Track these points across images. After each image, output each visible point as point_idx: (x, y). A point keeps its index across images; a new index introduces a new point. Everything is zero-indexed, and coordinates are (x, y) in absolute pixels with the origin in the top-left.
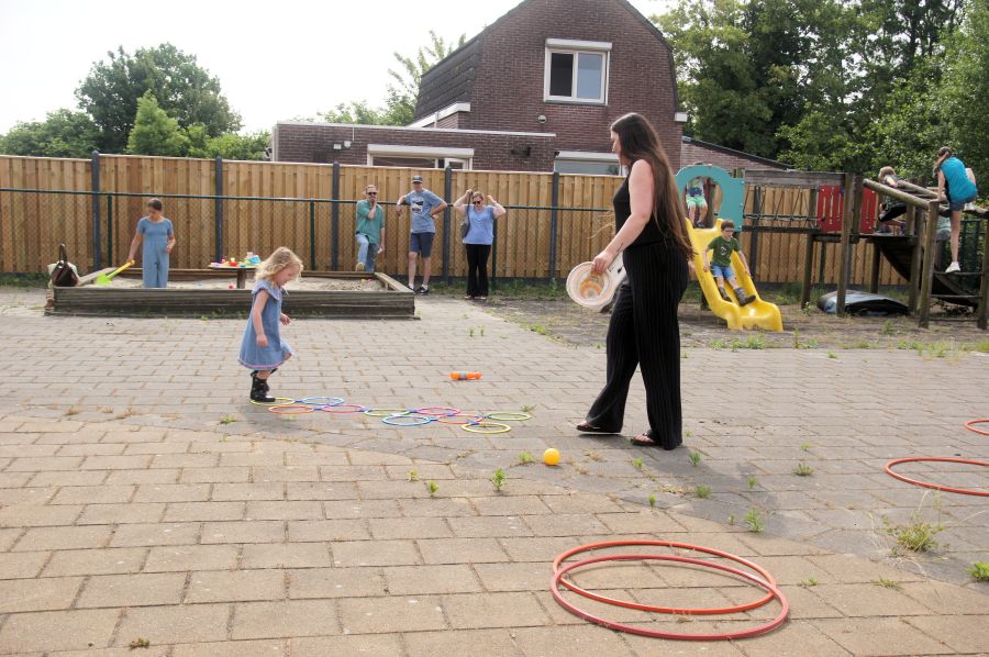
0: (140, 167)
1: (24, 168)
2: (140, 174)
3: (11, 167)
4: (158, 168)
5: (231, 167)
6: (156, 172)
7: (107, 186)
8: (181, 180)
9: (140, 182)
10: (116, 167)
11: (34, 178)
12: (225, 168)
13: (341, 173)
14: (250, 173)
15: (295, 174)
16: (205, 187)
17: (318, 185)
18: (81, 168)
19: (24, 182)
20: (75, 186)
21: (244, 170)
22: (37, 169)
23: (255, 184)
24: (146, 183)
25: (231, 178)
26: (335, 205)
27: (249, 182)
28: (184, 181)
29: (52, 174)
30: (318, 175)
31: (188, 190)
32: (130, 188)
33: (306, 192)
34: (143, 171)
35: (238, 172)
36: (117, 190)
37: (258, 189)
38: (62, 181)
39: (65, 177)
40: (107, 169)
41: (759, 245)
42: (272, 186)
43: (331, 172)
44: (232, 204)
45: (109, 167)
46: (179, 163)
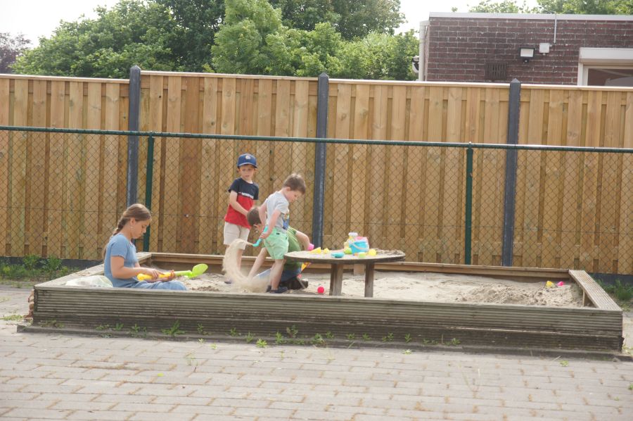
0: (202, 91)
1: (30, 94)
2: (200, 102)
3: (12, 92)
4: (229, 94)
5: (341, 89)
6: (225, 99)
7: (150, 121)
8: (263, 112)
9: (200, 115)
10: (165, 90)
11: (44, 108)
12: (332, 92)
13: (523, 99)
14: (372, 99)
15: (446, 101)
16: (300, 124)
17: (483, 119)
18: (113, 93)
19: (29, 116)
20: (103, 120)
21: (362, 94)
22: (49, 95)
23: (380, 118)
24: (209, 117)
25: (342, 108)
26: (511, 153)
27: (369, 115)
28: (268, 113)
29: (71, 103)
30: (483, 102)
31: (273, 128)
32: (184, 124)
33: (463, 130)
34: (205, 97)
35: (353, 98)
36: (164, 129)
37: (383, 126)
38: (84, 113)
39: (90, 108)
40: (152, 95)
42: (407, 122)
43: (505, 97)
44: (342, 151)
45: (155, 91)
46: (261, 84)
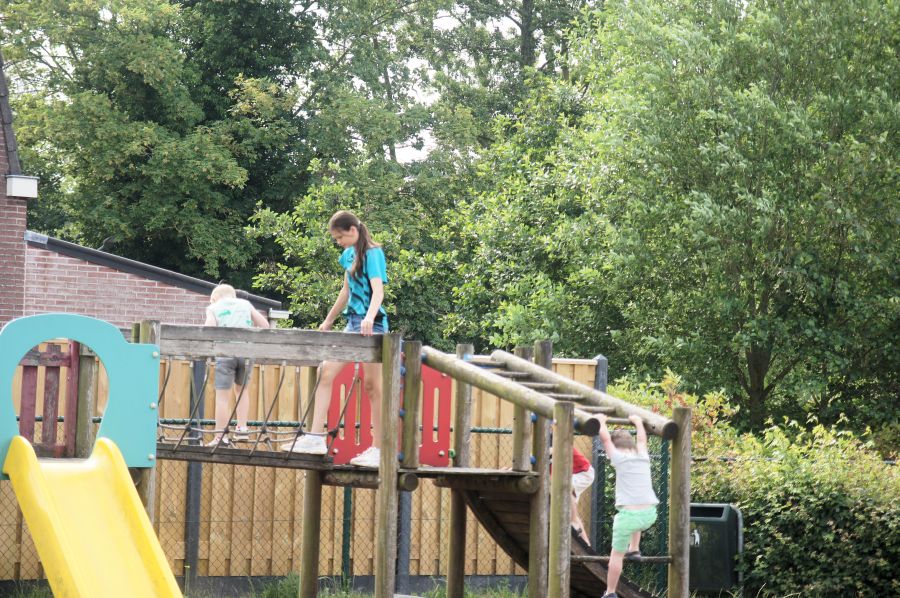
41: (204, 491)
